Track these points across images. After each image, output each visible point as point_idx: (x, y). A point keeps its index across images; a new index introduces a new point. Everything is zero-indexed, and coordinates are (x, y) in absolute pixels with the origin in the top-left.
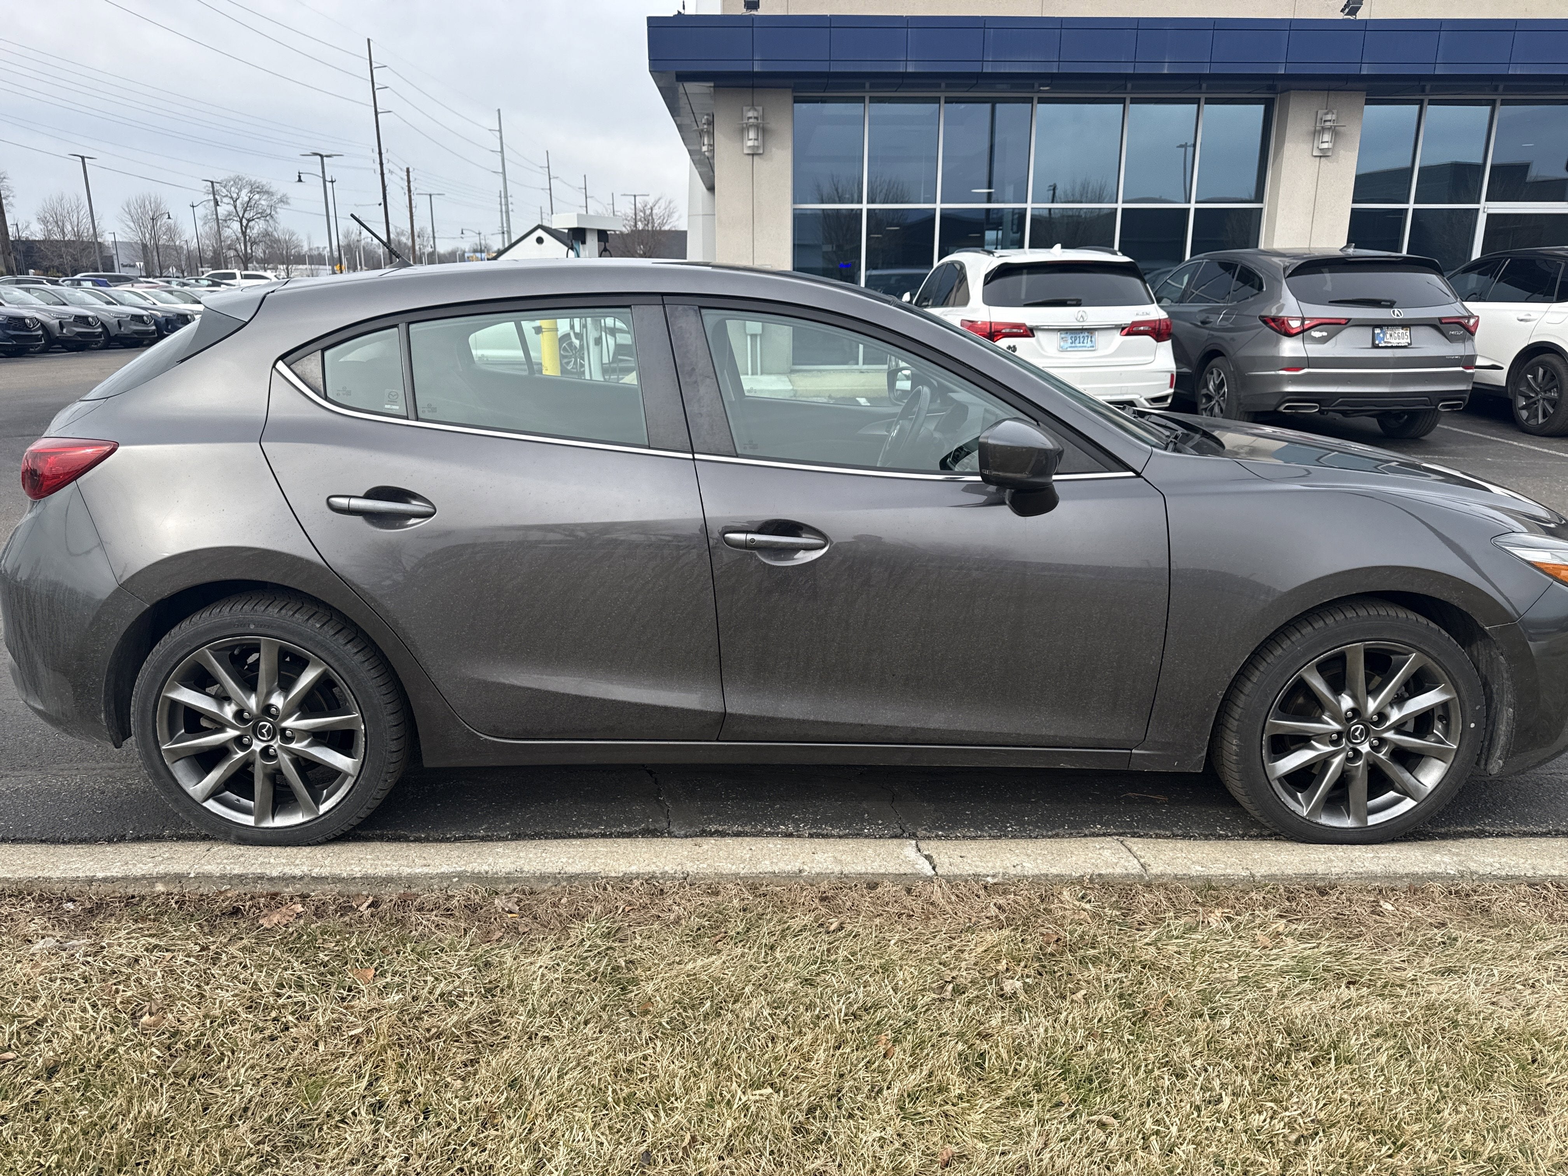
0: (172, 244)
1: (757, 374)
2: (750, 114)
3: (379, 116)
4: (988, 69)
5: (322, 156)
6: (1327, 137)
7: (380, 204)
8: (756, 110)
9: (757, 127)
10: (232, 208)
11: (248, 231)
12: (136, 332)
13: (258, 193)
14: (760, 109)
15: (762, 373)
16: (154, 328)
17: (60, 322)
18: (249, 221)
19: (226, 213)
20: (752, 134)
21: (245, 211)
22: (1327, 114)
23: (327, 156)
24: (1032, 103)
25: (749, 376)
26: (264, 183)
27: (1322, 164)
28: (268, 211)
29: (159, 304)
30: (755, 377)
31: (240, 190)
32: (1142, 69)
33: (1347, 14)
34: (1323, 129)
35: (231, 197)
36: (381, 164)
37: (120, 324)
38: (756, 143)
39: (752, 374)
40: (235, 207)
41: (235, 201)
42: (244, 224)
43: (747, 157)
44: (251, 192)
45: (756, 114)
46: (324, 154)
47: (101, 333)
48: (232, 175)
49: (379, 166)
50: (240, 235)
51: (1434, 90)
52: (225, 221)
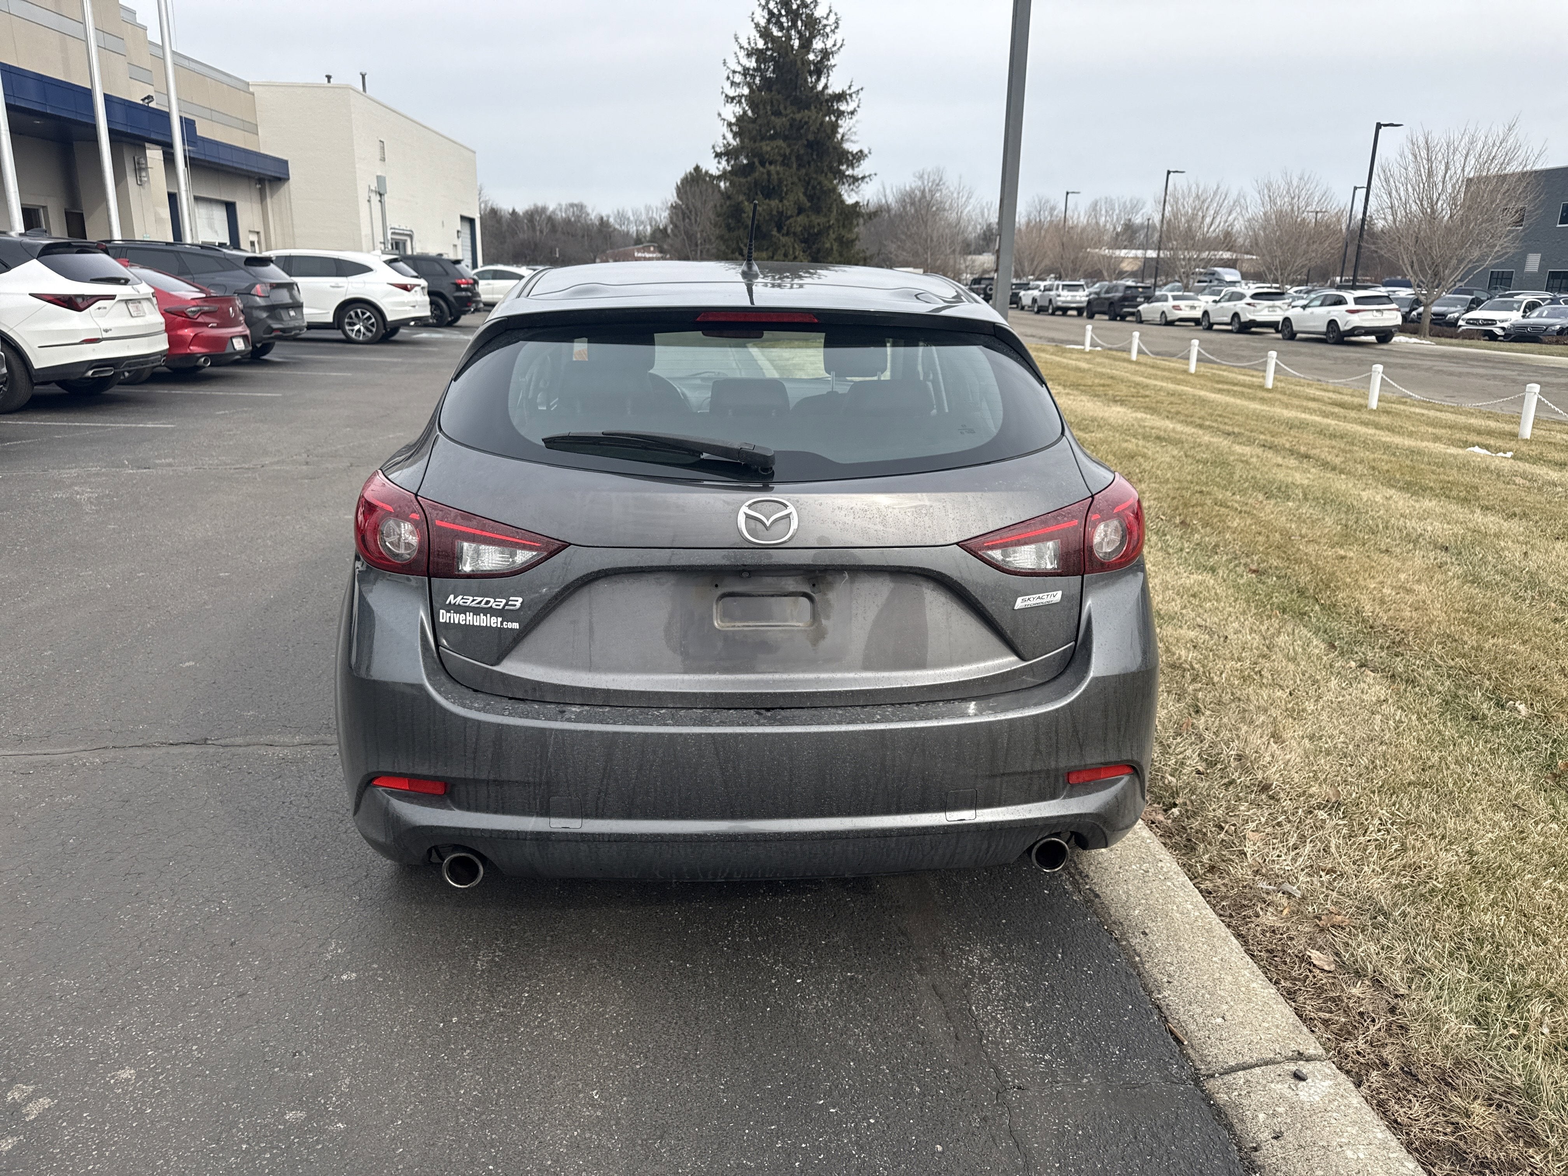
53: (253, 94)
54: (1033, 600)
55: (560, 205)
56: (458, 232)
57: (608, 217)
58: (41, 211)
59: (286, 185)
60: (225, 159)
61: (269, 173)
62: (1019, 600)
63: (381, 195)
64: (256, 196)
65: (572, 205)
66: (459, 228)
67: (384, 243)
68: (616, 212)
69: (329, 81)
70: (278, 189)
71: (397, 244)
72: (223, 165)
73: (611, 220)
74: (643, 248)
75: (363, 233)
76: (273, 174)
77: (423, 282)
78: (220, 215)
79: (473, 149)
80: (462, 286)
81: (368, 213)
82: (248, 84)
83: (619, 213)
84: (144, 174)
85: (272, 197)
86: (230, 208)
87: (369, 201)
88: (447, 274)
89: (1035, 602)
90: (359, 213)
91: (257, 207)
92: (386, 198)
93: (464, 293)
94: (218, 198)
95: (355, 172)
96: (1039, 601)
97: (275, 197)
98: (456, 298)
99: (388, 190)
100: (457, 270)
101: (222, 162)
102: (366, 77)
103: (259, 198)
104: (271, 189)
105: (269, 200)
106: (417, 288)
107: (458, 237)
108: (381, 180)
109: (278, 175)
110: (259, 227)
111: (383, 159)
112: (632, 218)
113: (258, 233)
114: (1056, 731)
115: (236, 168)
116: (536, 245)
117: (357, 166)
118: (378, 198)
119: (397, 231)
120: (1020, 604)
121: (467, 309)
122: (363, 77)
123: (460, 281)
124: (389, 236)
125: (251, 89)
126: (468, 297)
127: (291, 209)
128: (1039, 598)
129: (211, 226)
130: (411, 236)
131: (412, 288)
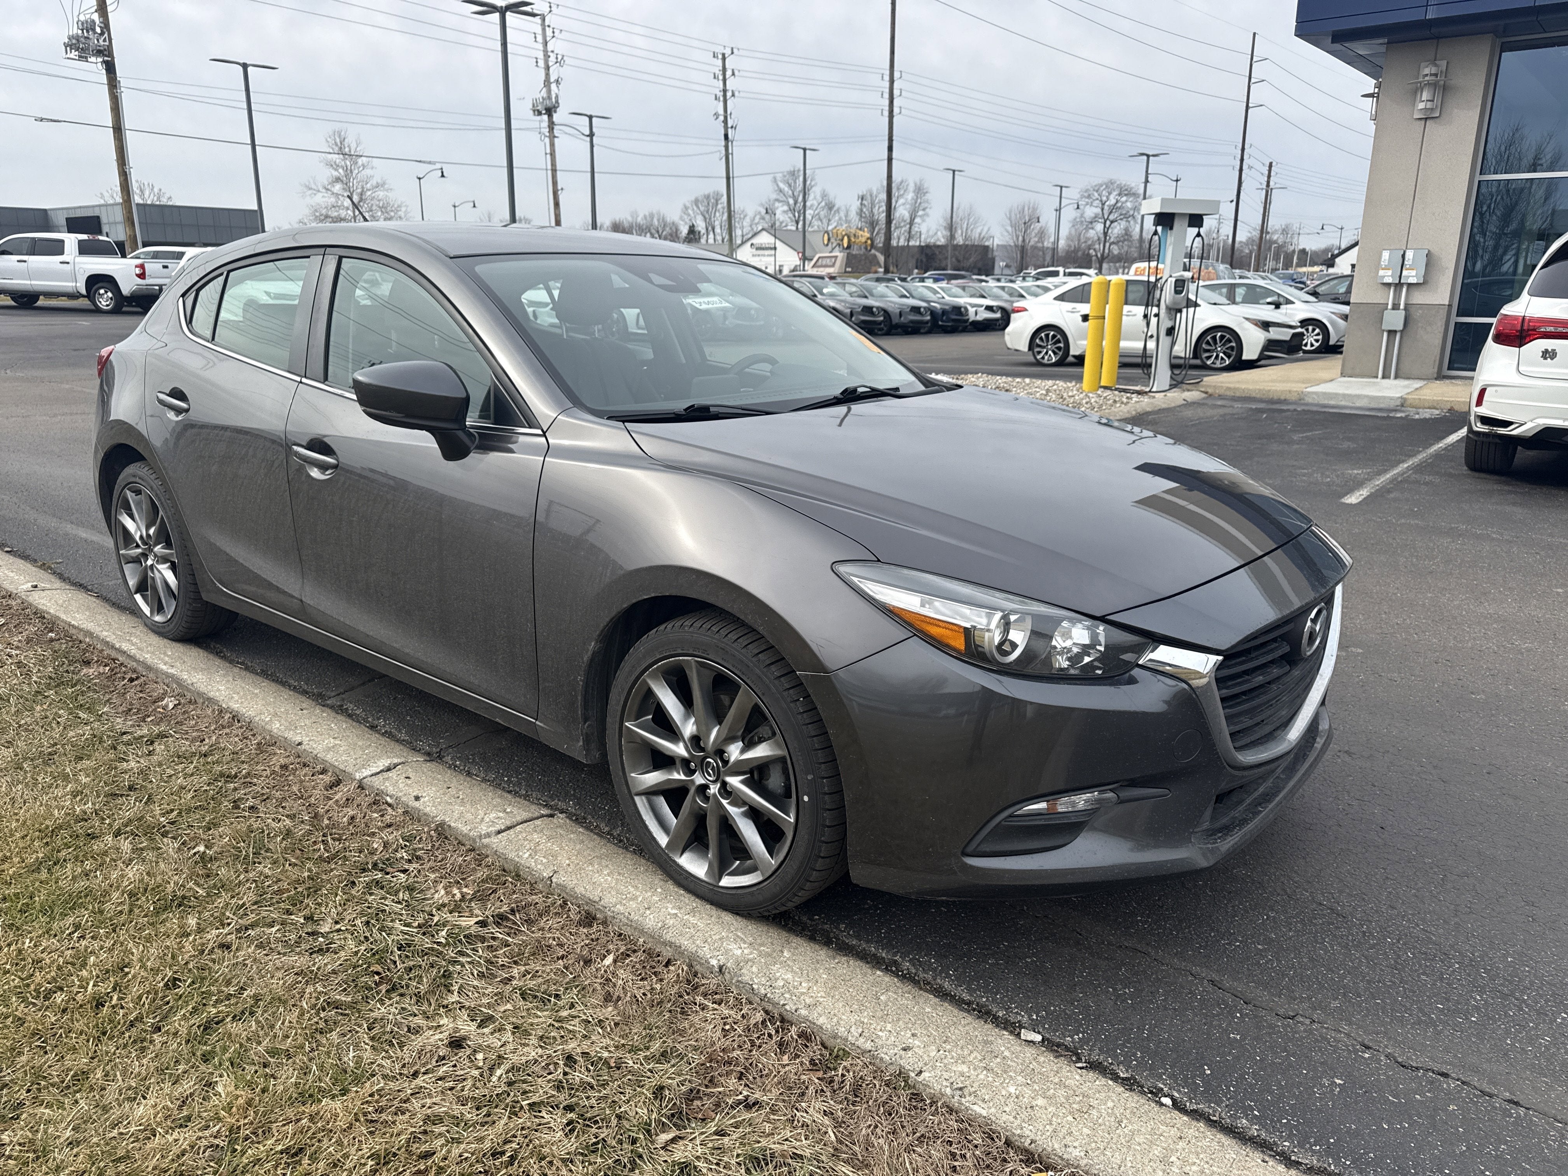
0: (1040, 245)
1: (1389, 378)
2: (1427, 71)
3: (1250, 111)
5: (1148, 156)
7: (1232, 201)
8: (1436, 65)
9: (1434, 86)
10: (1099, 210)
11: (1110, 231)
12: (912, 322)
13: (1126, 195)
14: (1443, 63)
15: (1396, 377)
16: (929, 318)
17: (851, 312)
18: (1112, 222)
19: (1093, 215)
20: (1425, 95)
21: (1110, 213)
23: (1153, 156)
25: (1379, 380)
26: (1133, 185)
28: (1131, 212)
29: (947, 298)
30: (1386, 381)
31: (1110, 194)
35: (1101, 201)
36: (1242, 160)
37: (901, 314)
38: (1429, 105)
39: (1384, 377)
40: (1103, 209)
41: (1103, 204)
42: (1107, 226)
43: (1419, 122)
44: (1119, 195)
45: (1434, 70)
46: (1150, 153)
47: (882, 321)
48: (1106, 181)
49: (1239, 163)
50: (1102, 236)
52: (1091, 223)
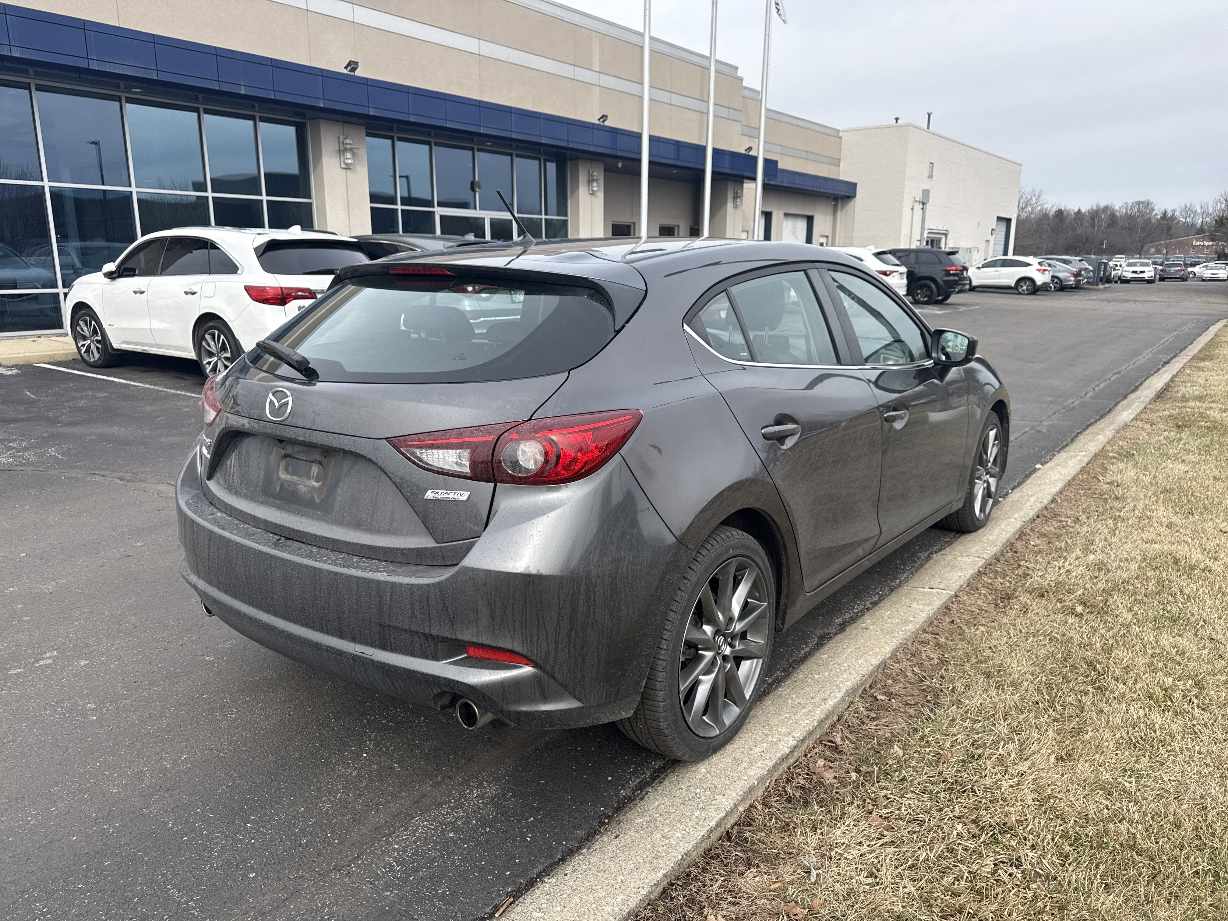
4: (94, 66)
6: (349, 155)
22: (345, 139)
24: (120, 102)
27: (348, 174)
32: (225, 88)
33: (350, 71)
34: (345, 150)
51: (399, 130)
53: (841, 138)
54: (441, 495)
55: (1126, 203)
56: (992, 230)
57: (1174, 211)
58: (676, 229)
59: (853, 201)
60: (808, 185)
61: (840, 193)
62: (429, 492)
63: (923, 204)
64: (830, 210)
65: (1138, 203)
66: (994, 227)
67: (920, 241)
68: (1183, 206)
69: (897, 122)
70: (848, 203)
71: (932, 241)
72: (807, 190)
73: (1177, 214)
74: (1202, 237)
75: (903, 234)
76: (843, 194)
77: (903, 269)
78: (802, 226)
79: (1019, 162)
80: (951, 272)
81: (910, 219)
82: (839, 131)
83: (1186, 207)
84: (738, 200)
85: (842, 210)
86: (810, 220)
87: (912, 209)
88: (941, 262)
89: (442, 496)
90: (901, 219)
91: (829, 218)
92: (928, 206)
93: (952, 278)
94: (801, 213)
95: (904, 188)
96: (445, 496)
97: (844, 210)
98: (944, 281)
99: (930, 199)
100: (950, 259)
101: (806, 188)
102: (931, 115)
103: (832, 211)
104: (842, 204)
105: (839, 213)
106: (894, 274)
107: (992, 234)
108: (926, 193)
109: (847, 194)
110: (828, 232)
111: (931, 177)
112: (1199, 211)
113: (827, 237)
114: (428, 603)
115: (816, 192)
116: (1087, 238)
117: (906, 183)
118: (921, 206)
119: (933, 231)
120: (429, 495)
121: (953, 290)
122: (929, 115)
123: (950, 268)
124: (925, 235)
125: (840, 134)
126: (955, 280)
127: (853, 219)
128: (446, 493)
129: (794, 233)
130: (946, 235)
131: (890, 274)
